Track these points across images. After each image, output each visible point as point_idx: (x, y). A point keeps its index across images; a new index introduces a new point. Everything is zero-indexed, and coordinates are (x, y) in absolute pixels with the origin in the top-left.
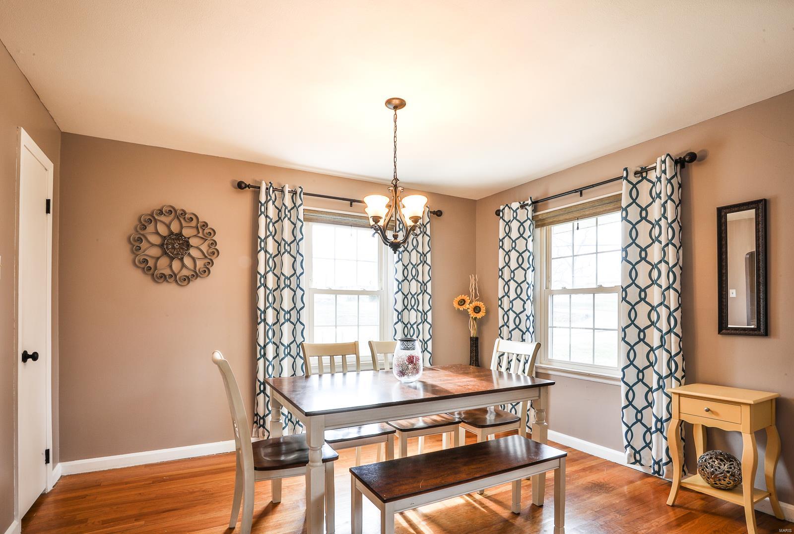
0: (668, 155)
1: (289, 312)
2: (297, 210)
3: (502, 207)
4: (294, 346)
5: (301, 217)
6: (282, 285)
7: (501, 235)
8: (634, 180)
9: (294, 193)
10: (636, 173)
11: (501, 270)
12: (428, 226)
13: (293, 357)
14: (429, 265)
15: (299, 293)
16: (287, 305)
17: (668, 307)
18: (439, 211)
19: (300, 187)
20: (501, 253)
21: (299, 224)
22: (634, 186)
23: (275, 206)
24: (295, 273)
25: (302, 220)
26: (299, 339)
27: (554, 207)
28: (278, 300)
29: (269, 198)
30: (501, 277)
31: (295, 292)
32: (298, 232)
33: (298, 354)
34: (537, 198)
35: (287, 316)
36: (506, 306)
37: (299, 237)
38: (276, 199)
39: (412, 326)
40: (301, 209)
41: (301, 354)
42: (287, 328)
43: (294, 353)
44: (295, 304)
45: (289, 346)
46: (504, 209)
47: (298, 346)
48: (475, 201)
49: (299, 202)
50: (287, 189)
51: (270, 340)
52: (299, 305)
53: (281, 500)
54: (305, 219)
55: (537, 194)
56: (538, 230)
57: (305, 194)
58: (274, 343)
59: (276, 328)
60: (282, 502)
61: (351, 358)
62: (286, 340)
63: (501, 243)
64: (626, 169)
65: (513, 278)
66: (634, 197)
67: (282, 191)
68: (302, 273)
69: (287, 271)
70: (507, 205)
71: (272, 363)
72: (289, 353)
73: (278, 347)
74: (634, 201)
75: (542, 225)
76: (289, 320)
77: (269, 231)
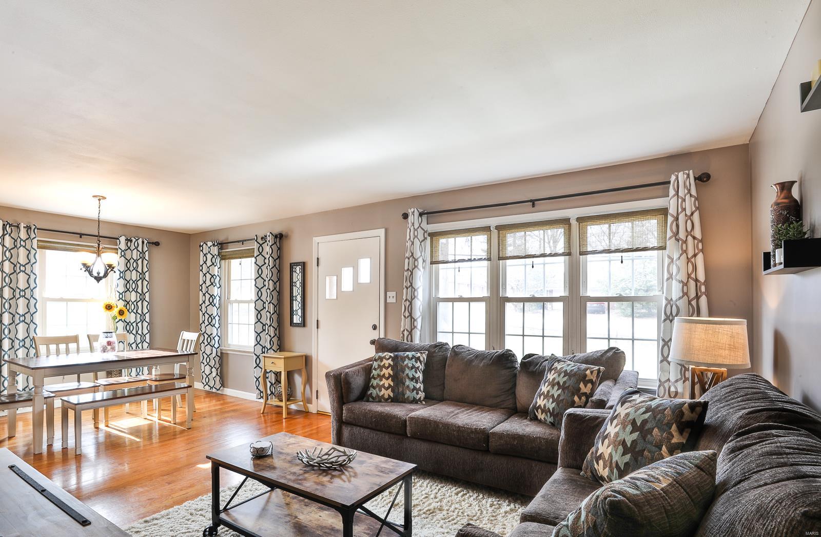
0: (271, 233)
1: (24, 315)
2: (32, 241)
3: (202, 244)
4: (28, 341)
5: (35, 246)
6: (18, 296)
7: (201, 263)
8: (261, 242)
9: (28, 228)
10: (262, 238)
11: (201, 286)
12: (147, 253)
13: (27, 349)
14: (147, 281)
15: (32, 301)
16: (21, 310)
17: (270, 313)
18: (157, 242)
19: (34, 225)
20: (201, 274)
21: (33, 252)
22: (261, 245)
23: (11, 237)
24: (29, 286)
25: (36, 248)
26: (32, 334)
27: (231, 249)
28: (13, 306)
29: (6, 232)
30: (201, 290)
31: (29, 300)
32: (31, 257)
33: (31, 346)
34: (222, 241)
35: (22, 318)
36: (204, 310)
37: (33, 260)
38: (11, 232)
39: (132, 324)
40: (35, 241)
41: (34, 346)
42: (21, 328)
43: (27, 345)
44: (29, 310)
45: (23, 340)
46: (203, 245)
47: (31, 340)
48: (190, 234)
49: (33, 236)
50: (22, 225)
51: (6, 336)
52: (32, 310)
53: (15, 434)
54: (38, 247)
55: (222, 238)
56: (223, 262)
57: (38, 229)
58: (10, 338)
59: (12, 327)
60: (16, 436)
61: (73, 346)
62: (21, 336)
63: (201, 267)
64: (256, 236)
65: (207, 292)
66: (261, 251)
67: (18, 227)
68: (35, 287)
69: (22, 285)
70: (205, 243)
71: (8, 353)
72: (23, 346)
73: (13, 341)
74: (261, 253)
75: (225, 259)
76: (24, 321)
77: (6, 256)
